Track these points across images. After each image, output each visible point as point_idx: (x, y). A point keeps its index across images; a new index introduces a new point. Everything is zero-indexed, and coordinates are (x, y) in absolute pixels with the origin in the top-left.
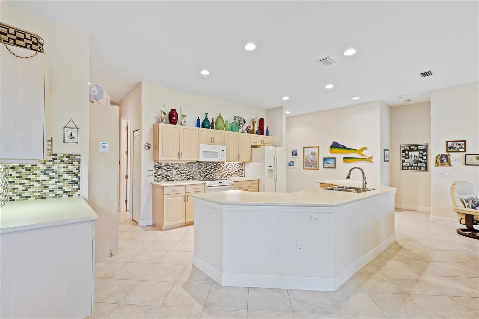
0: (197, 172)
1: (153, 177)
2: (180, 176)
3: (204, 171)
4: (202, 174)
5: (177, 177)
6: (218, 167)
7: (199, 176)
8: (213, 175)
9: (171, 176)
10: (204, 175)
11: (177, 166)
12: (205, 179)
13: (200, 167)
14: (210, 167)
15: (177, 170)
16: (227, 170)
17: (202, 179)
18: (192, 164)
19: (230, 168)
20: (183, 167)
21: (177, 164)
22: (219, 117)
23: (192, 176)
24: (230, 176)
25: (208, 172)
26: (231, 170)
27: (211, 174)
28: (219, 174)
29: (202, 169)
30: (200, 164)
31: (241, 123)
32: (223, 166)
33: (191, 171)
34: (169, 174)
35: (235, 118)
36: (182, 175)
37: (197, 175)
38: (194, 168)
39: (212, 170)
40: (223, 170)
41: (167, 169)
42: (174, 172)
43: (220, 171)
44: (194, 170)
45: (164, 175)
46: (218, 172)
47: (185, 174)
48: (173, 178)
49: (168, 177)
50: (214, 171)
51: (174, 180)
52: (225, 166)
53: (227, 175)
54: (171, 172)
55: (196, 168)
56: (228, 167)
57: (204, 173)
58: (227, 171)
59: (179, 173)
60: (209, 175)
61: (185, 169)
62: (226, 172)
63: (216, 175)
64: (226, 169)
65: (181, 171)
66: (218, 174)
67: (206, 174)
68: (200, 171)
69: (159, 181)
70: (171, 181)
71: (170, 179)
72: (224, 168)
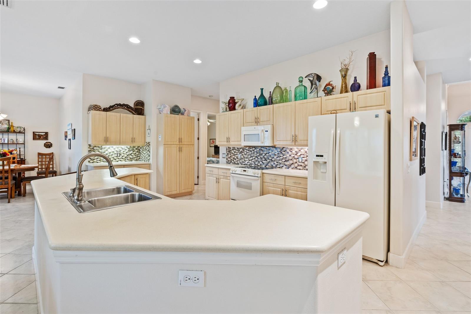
0: (259, 158)
1: (225, 159)
2: (243, 160)
3: (265, 157)
4: (264, 160)
5: (241, 161)
6: (283, 153)
7: (261, 163)
8: (277, 164)
9: (237, 160)
10: (266, 162)
11: (241, 150)
12: (267, 167)
13: (262, 152)
14: (273, 153)
15: (241, 155)
16: (298, 158)
17: (264, 166)
18: (254, 149)
19: (302, 156)
20: (246, 152)
21: (241, 148)
22: (277, 86)
23: (254, 162)
24: (301, 168)
25: (270, 158)
26: (303, 159)
27: (275, 162)
28: (285, 163)
29: (264, 155)
30: (262, 149)
31: (314, 83)
32: (290, 153)
33: (253, 156)
34: (236, 158)
35: (301, 79)
36: (245, 159)
37: (258, 161)
38: (256, 153)
39: (275, 157)
40: (291, 158)
41: (233, 152)
42: (239, 156)
43: (286, 159)
44: (256, 155)
45: (232, 158)
46: (284, 160)
47: (247, 159)
48: (238, 162)
49: (235, 161)
50: (278, 159)
51: (239, 164)
52: (294, 152)
53: (296, 165)
54: (237, 156)
55: (258, 153)
56: (299, 154)
57: (266, 160)
58: (298, 160)
59: (242, 157)
60: (272, 163)
61: (248, 154)
62: (295, 161)
63: (281, 164)
64: (296, 157)
65: (244, 156)
66: (283, 163)
67: (268, 161)
68: (262, 157)
69: (228, 163)
70: (237, 164)
71: (236, 163)
72: (293, 156)
